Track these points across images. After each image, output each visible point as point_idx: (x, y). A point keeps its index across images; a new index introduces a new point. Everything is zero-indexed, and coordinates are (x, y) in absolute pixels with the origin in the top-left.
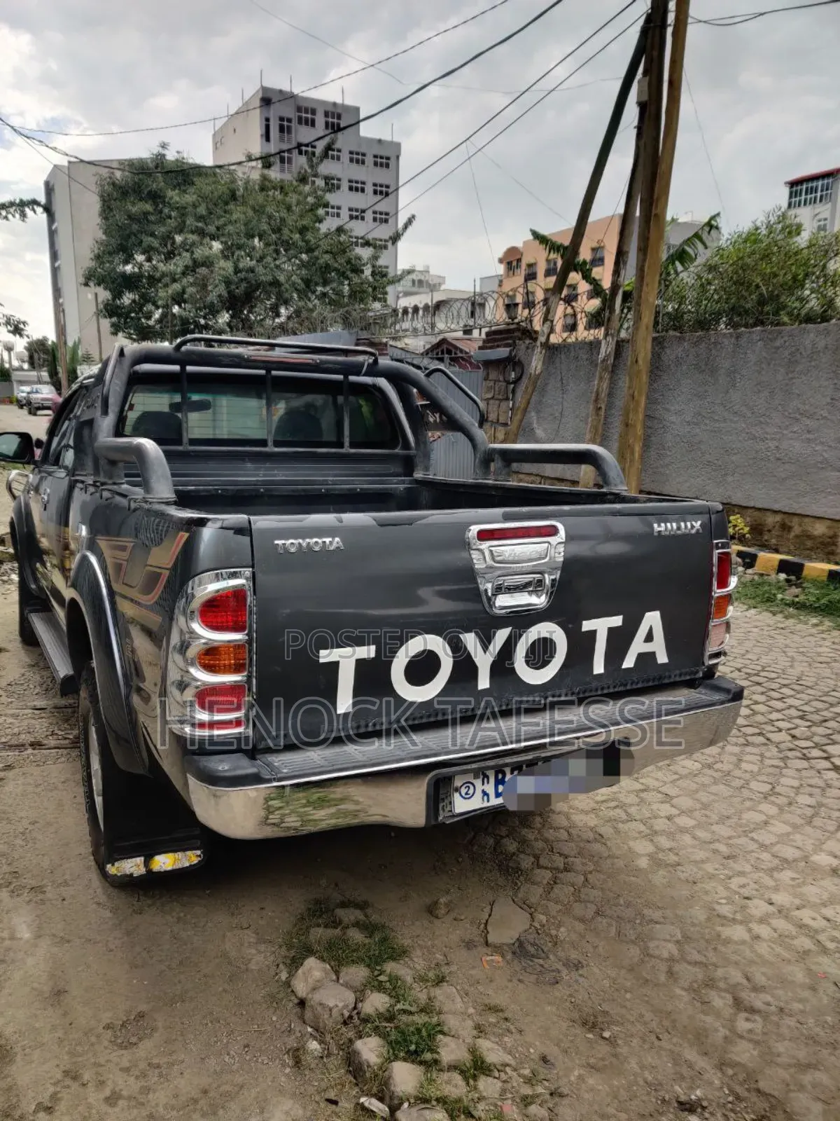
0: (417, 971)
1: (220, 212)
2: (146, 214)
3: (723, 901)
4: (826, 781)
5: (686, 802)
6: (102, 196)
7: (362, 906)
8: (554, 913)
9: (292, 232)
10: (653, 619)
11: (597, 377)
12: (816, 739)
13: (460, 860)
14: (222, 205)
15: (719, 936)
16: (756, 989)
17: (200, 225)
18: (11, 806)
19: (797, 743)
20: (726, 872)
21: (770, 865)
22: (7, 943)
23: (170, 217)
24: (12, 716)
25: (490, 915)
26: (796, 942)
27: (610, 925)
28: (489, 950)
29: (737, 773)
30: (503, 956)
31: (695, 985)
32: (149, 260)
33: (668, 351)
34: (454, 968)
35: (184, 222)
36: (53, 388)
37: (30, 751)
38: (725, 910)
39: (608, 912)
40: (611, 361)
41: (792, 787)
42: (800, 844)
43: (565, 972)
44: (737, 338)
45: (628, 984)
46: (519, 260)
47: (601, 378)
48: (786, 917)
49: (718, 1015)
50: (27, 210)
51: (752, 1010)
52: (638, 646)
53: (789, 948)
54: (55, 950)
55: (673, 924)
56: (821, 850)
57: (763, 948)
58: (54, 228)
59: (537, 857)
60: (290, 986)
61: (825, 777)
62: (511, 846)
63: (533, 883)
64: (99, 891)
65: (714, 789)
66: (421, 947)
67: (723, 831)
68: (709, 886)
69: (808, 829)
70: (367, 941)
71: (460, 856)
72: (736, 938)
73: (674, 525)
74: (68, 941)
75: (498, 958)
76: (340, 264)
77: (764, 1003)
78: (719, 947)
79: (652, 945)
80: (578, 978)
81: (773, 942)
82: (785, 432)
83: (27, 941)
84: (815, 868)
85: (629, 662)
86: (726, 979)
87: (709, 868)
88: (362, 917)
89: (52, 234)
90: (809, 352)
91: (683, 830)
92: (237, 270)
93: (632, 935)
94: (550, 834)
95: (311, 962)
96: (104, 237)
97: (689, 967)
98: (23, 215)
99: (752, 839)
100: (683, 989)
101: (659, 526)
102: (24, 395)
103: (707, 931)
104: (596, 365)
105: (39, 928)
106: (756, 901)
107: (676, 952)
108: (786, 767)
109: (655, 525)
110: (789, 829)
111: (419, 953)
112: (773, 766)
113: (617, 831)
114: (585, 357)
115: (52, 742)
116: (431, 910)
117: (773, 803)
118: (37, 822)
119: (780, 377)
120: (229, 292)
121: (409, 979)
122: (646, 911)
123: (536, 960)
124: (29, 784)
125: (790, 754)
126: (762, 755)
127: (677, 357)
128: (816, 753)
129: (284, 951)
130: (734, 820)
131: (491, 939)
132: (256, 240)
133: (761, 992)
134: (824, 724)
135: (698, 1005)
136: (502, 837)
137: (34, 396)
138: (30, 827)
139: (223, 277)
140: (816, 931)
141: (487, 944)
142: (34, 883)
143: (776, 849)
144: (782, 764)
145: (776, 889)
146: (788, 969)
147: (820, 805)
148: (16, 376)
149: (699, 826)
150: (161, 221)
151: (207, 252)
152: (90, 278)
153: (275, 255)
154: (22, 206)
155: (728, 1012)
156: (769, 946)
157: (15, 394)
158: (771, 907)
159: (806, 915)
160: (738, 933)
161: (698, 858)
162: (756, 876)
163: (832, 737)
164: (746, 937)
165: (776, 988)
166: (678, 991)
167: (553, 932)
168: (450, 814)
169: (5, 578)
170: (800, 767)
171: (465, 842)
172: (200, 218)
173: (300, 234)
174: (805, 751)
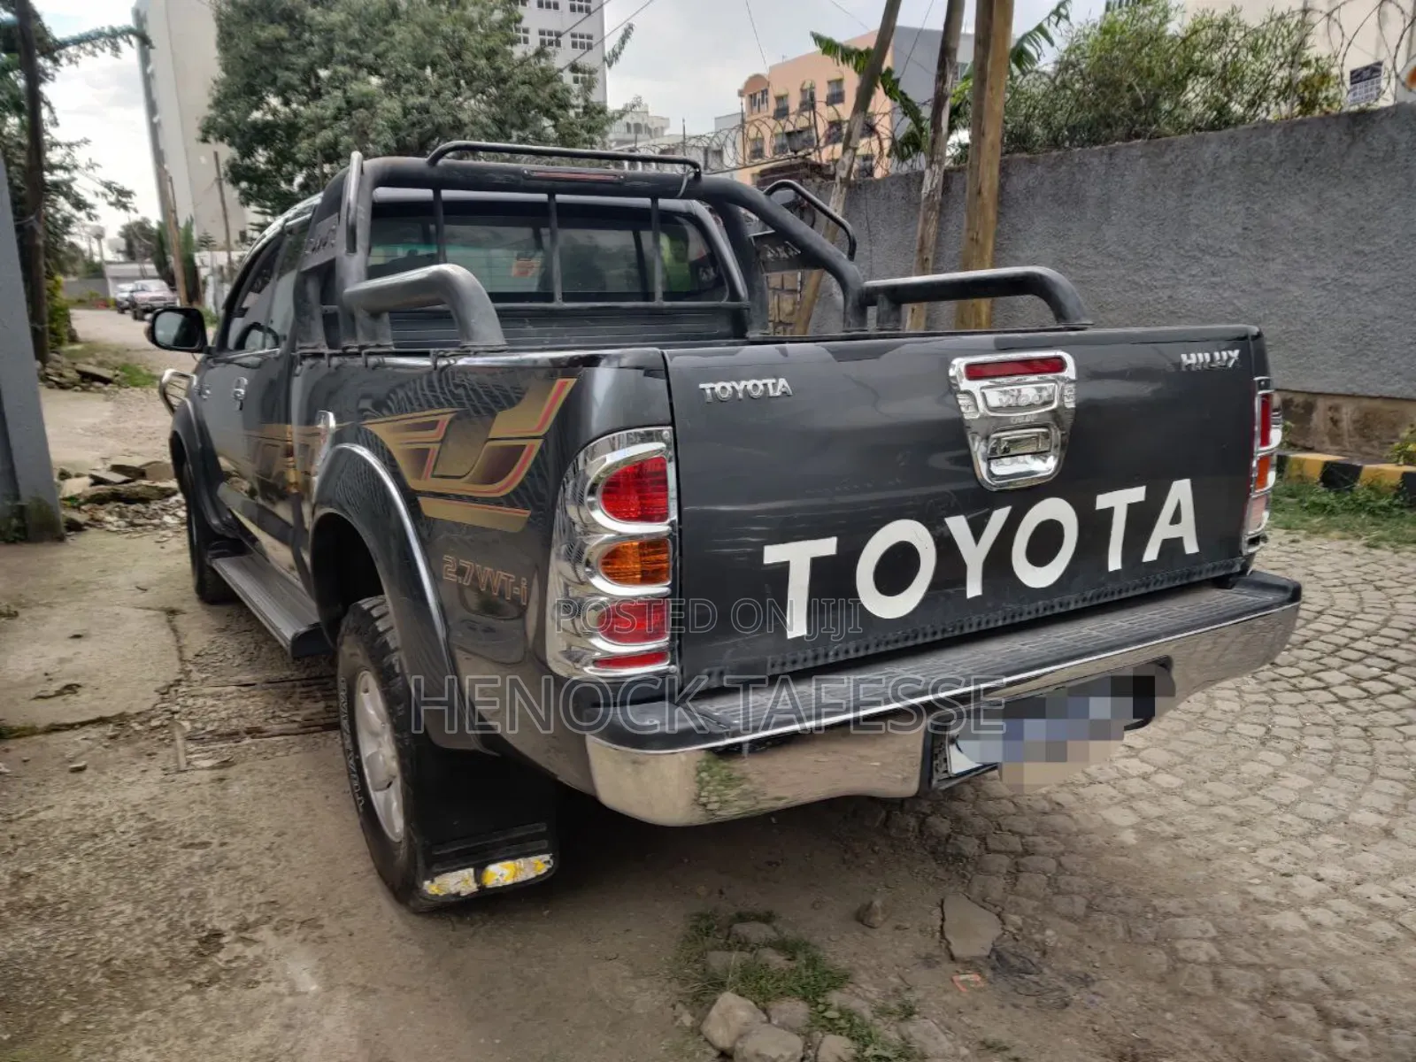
0: (873, 1001)
1: (377, 34)
2: (280, 40)
3: (1257, 881)
4: (1333, 717)
5: (1161, 756)
6: (218, 19)
7: (767, 918)
8: (1030, 912)
9: (476, 57)
10: (1181, 491)
11: (921, 219)
12: (1304, 665)
13: (877, 848)
14: (380, 24)
15: (1266, 927)
16: (1342, 995)
17: (353, 52)
18: (243, 814)
19: (1280, 671)
20: (1246, 842)
21: (1300, 830)
22: (289, 1000)
23: (311, 44)
24: (212, 695)
25: (943, 920)
26: (1370, 928)
27: (1113, 923)
28: (958, 967)
29: (1211, 713)
30: (980, 972)
31: (1258, 996)
32: (287, 103)
33: (1015, 179)
34: (919, 994)
35: (332, 50)
36: (164, 283)
37: (248, 740)
38: (1264, 892)
39: (1105, 906)
40: (938, 197)
41: (1294, 728)
42: (1327, 799)
43: (1071, 990)
44: (1111, 155)
45: (1164, 1000)
46: (765, 92)
47: (926, 221)
48: (1347, 896)
49: (1302, 1034)
50: (120, 42)
51: (1349, 1025)
52: (1163, 530)
53: (1366, 936)
54: (359, 1005)
55: (1199, 915)
56: (1359, 806)
57: (1331, 939)
58: (149, 70)
59: (983, 839)
60: (700, 1033)
61: (1331, 712)
62: (943, 826)
63: (989, 873)
64: (397, 921)
65: (1190, 736)
66: (866, 969)
67: (1223, 789)
68: (1229, 862)
69: (1331, 780)
70: (793, 965)
71: (875, 844)
72: (1290, 929)
73: (1207, 356)
74: (374, 991)
75: (974, 977)
76: (543, 99)
77: (1360, 1013)
78: (1271, 941)
79: (1180, 945)
80: (1093, 997)
81: (1338, 929)
82: (1181, 277)
83: (317, 996)
84: (1359, 830)
85: (1151, 554)
86: (1296, 983)
87: (1223, 838)
88: (773, 934)
89: (148, 79)
90: (1210, 168)
91: (1169, 792)
92: (406, 112)
93: (1148, 934)
94: (991, 807)
95: (727, 999)
96: (223, 75)
97: (1242, 972)
98: (116, 48)
99: (1264, 797)
100: (1244, 1002)
101: (1189, 358)
102: (126, 295)
103: (1248, 921)
104: (918, 204)
105: (329, 976)
106: (1300, 877)
107: (1215, 952)
108: (1276, 702)
109: (1184, 357)
110: (1308, 782)
111: (864, 976)
112: (1257, 703)
113: (1080, 798)
114: (900, 194)
115: (275, 727)
116: (863, 917)
117: (1276, 750)
118: (284, 834)
119: (1171, 203)
120: (398, 142)
121: (867, 1014)
122: (1156, 902)
123: (1027, 977)
124: (260, 783)
125: (1275, 685)
126: (1237, 689)
127: (1027, 187)
128: (1308, 682)
129: (675, 985)
130: (1231, 775)
131: (957, 952)
132: (428, 71)
133: (1350, 998)
134: (1306, 645)
135: (1270, 1021)
136: (927, 815)
137: (139, 296)
138: (278, 840)
139: (388, 120)
140: (1394, 913)
141: (952, 958)
142: (303, 915)
143: (1301, 808)
144: (1269, 700)
145: (1320, 860)
146: (1374, 965)
147: (1338, 748)
148: (110, 271)
149: (1187, 785)
150: (302, 49)
151: (364, 88)
152: (209, 131)
153: (455, 89)
154: (112, 37)
155: (1316, 1028)
156: (1338, 936)
157: (112, 295)
158: (1320, 885)
159: (1372, 891)
160: (1289, 920)
161: (1202, 826)
162: (1286, 845)
163: (1322, 661)
164: (1303, 925)
165: (1369, 992)
166: (1238, 1006)
167: (1037, 937)
168: (945, 776)
169: (156, 521)
170: (1294, 701)
171: (877, 824)
172: (352, 43)
173: (488, 59)
174: (1294, 681)
